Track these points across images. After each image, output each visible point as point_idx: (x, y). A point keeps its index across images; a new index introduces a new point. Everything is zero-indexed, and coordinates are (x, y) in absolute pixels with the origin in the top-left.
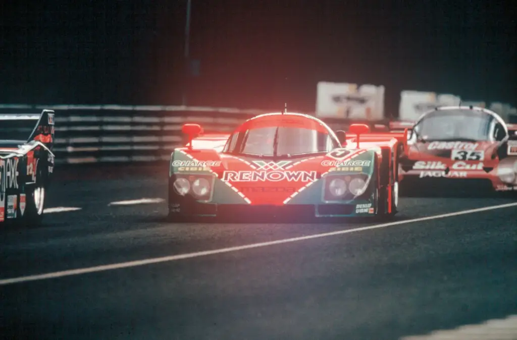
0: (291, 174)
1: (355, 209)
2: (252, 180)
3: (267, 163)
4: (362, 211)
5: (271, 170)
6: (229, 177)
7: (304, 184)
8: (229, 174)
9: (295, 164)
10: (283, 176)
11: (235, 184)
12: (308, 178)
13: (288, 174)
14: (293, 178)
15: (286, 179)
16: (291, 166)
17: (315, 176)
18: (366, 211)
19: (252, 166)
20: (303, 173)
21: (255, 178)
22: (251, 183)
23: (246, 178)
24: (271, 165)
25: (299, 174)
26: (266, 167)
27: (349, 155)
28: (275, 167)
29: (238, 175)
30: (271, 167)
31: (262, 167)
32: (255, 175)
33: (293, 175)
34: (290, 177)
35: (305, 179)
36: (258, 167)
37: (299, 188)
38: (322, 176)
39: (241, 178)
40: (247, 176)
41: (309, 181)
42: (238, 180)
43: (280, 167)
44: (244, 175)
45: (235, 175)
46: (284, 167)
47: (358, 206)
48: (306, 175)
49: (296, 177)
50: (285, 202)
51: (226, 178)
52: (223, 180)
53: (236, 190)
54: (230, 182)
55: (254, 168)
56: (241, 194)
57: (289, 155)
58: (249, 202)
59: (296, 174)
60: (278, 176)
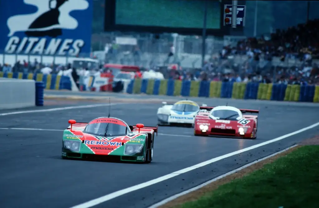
0: (112, 143)
1: (137, 158)
2: (96, 144)
3: (103, 137)
4: (139, 159)
5: (104, 140)
6: (87, 143)
7: (116, 147)
8: (87, 141)
9: (114, 139)
10: (108, 143)
11: (89, 146)
12: (118, 145)
13: (110, 143)
14: (113, 145)
15: (109, 145)
16: (112, 140)
17: (121, 144)
18: (141, 159)
19: (97, 139)
20: (116, 143)
21: (97, 144)
22: (96, 146)
23: (94, 143)
24: (105, 138)
25: (115, 143)
26: (103, 139)
27: (134, 136)
28: (106, 140)
29: (90, 142)
30: (105, 139)
31: (101, 139)
32: (97, 143)
33: (113, 143)
34: (111, 144)
35: (117, 145)
36: (99, 139)
37: (114, 149)
38: (124, 144)
39: (91, 143)
40: (94, 142)
42: (90, 144)
43: (108, 140)
44: (93, 142)
45: (89, 142)
46: (110, 140)
47: (138, 157)
48: (118, 144)
49: (114, 144)
50: (108, 154)
51: (85, 143)
52: (84, 143)
53: (89, 148)
54: (87, 144)
55: (98, 139)
56: (91, 150)
57: (111, 135)
58: (94, 153)
59: (114, 143)
60: (106, 143)
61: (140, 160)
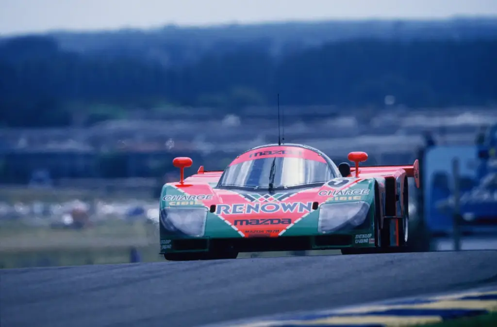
0: (287, 205)
1: (355, 239)
2: (246, 213)
3: (262, 195)
4: (361, 241)
6: (222, 211)
7: (300, 215)
8: (222, 207)
10: (278, 207)
11: (228, 218)
12: (304, 209)
13: (283, 205)
14: (289, 209)
15: (281, 210)
16: (287, 198)
17: (312, 207)
18: (366, 241)
20: (299, 204)
21: (249, 211)
22: (245, 216)
23: (240, 211)
24: (267, 197)
25: (295, 205)
26: (261, 200)
27: (346, 185)
28: (271, 199)
29: (231, 208)
30: (267, 199)
31: (257, 199)
32: (249, 207)
33: (289, 206)
34: (285, 208)
35: (301, 210)
36: (253, 199)
37: (295, 220)
38: (319, 205)
39: (234, 211)
40: (241, 209)
41: (306, 212)
42: (231, 213)
43: (276, 199)
44: (238, 207)
45: (228, 208)
46: (280, 199)
47: (357, 236)
48: (302, 206)
49: (292, 209)
50: (280, 234)
51: (219, 212)
52: (215, 213)
53: (229, 223)
54: (223, 215)
55: (249, 200)
56: (234, 227)
57: (285, 186)
59: (292, 205)
60: (272, 207)
61: (364, 244)
